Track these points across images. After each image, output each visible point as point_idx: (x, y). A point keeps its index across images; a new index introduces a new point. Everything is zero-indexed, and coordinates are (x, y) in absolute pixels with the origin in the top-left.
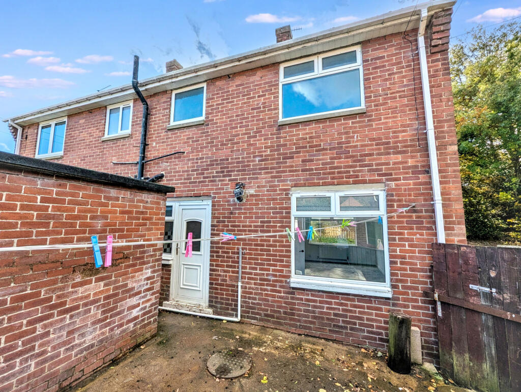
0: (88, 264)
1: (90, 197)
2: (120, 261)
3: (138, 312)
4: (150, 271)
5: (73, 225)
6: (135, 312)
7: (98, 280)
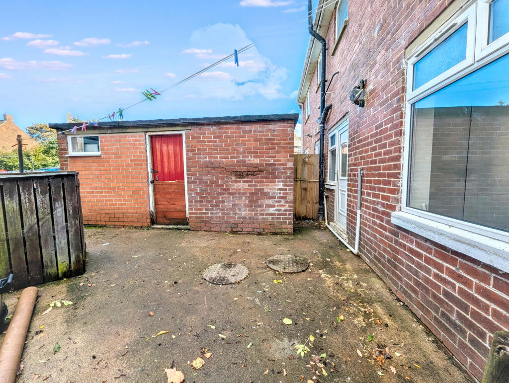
0: (237, 171)
1: (235, 133)
2: (256, 173)
3: (274, 210)
4: (282, 184)
5: (228, 150)
6: (272, 210)
7: (244, 182)
